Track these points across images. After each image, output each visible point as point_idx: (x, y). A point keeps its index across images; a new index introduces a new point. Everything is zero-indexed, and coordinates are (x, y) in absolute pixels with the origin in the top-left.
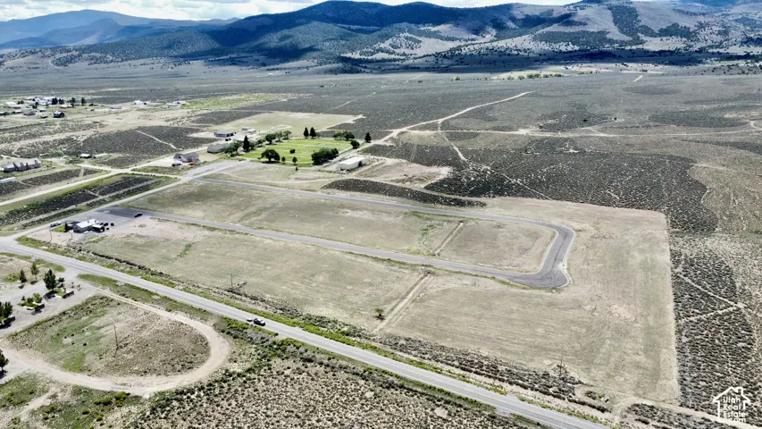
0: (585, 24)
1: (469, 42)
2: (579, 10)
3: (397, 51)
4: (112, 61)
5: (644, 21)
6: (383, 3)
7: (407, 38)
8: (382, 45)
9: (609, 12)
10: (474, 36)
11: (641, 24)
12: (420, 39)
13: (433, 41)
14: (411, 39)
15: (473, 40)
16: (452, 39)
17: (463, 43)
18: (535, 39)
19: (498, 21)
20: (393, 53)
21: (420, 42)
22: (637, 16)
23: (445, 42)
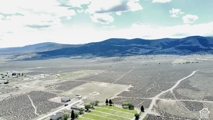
0: (191, 44)
1: (154, 50)
2: (187, 40)
3: (133, 52)
4: (48, 56)
5: (210, 43)
6: (127, 39)
7: (135, 49)
8: (128, 51)
9: (197, 40)
10: (156, 48)
11: (209, 43)
12: (139, 49)
13: (143, 49)
14: (136, 49)
15: (155, 49)
16: (149, 49)
17: (153, 50)
18: (176, 48)
19: (162, 43)
20: (132, 53)
21: (139, 50)
22: (207, 41)
23: (147, 50)
